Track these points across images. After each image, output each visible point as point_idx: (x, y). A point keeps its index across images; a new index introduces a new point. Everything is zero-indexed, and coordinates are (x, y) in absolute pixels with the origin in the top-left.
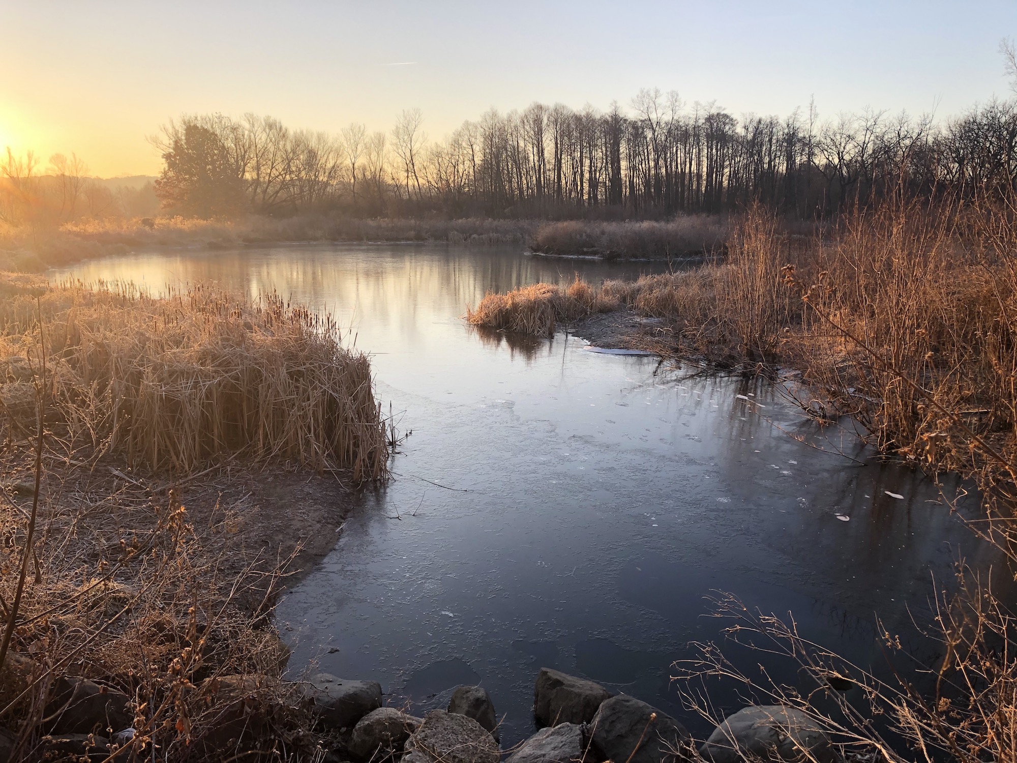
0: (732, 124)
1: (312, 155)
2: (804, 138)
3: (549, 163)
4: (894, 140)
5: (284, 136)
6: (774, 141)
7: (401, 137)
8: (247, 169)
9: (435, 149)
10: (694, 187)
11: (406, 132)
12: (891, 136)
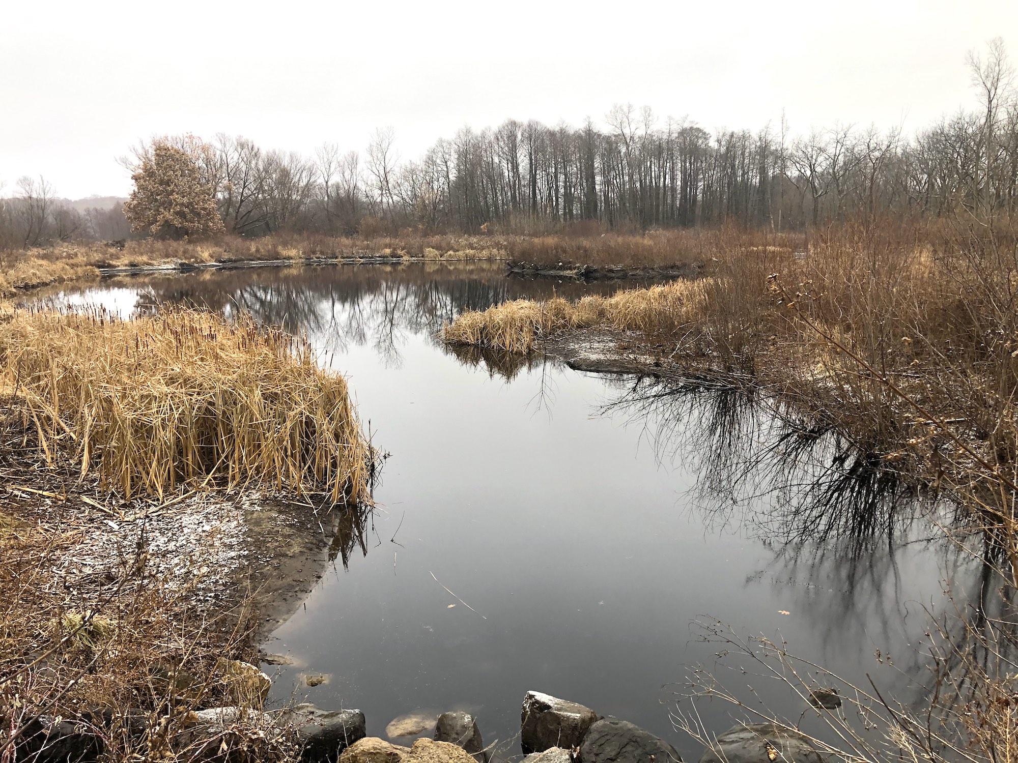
0: (705, 138)
1: (285, 173)
2: (777, 150)
3: (524, 178)
4: (865, 151)
5: (256, 155)
6: (747, 155)
7: (374, 155)
8: (219, 189)
9: (409, 166)
10: (669, 201)
11: (380, 151)
12: (861, 149)
